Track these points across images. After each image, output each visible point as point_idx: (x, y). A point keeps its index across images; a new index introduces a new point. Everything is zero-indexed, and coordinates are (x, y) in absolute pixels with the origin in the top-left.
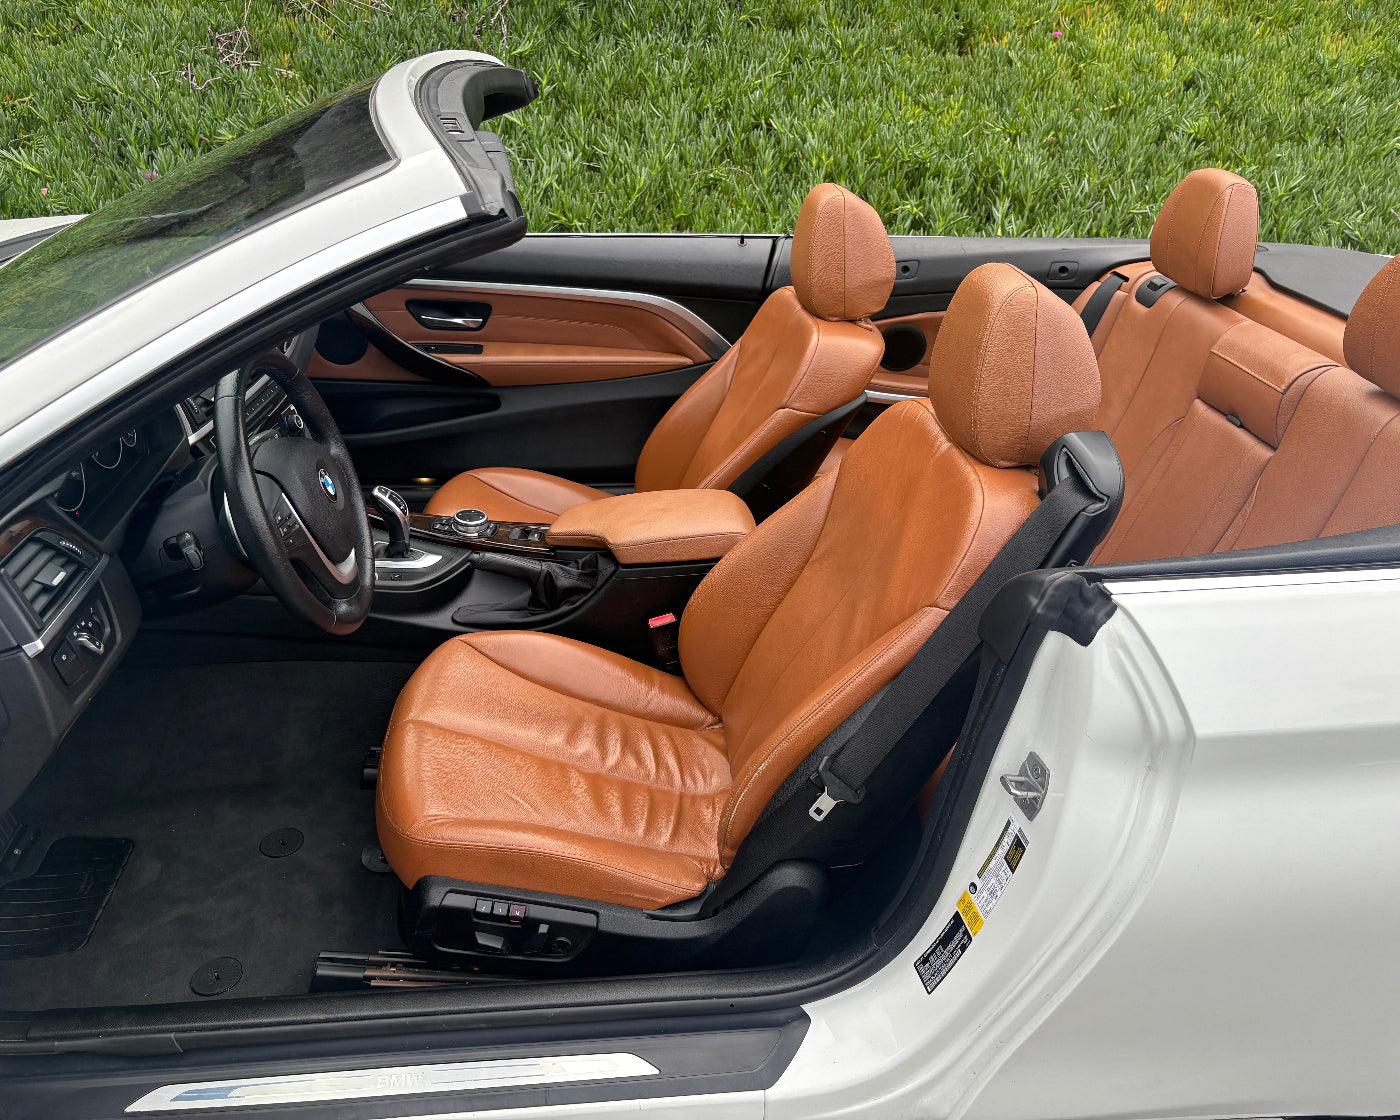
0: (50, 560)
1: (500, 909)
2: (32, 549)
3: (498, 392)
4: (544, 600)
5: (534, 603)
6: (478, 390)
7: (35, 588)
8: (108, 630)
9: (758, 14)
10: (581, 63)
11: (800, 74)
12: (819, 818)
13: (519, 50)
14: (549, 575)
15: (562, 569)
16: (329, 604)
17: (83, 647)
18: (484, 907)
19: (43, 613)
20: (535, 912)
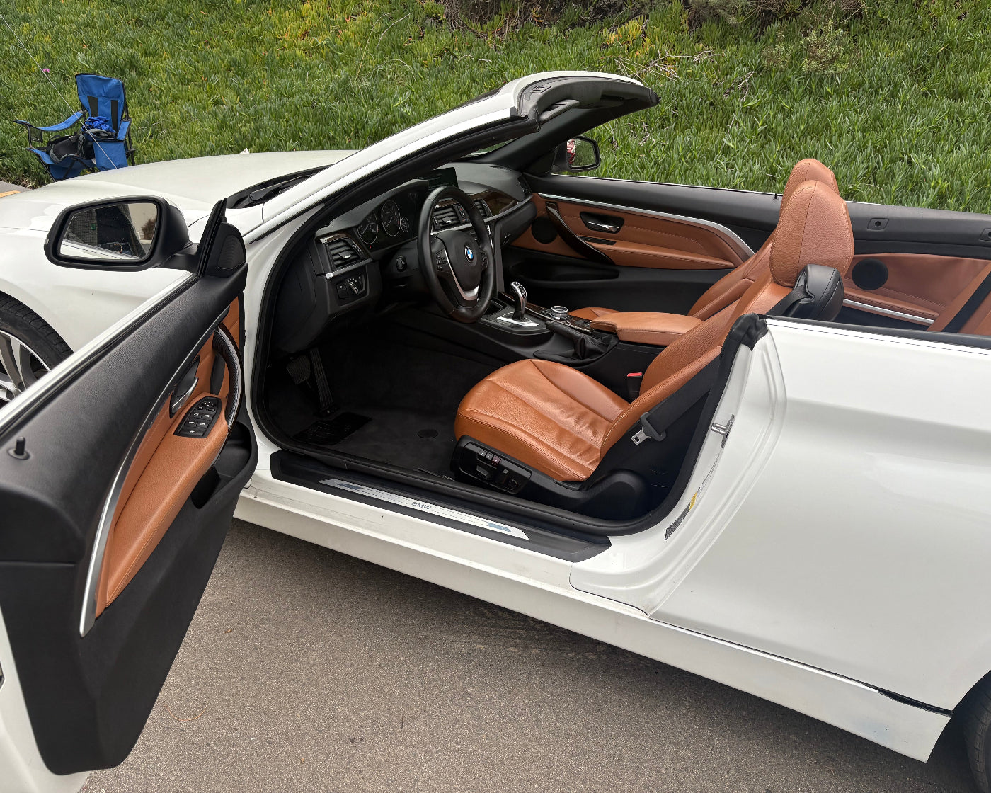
0: (348, 250)
1: (489, 457)
2: (342, 244)
3: (619, 269)
4: (579, 354)
5: (575, 355)
6: (607, 265)
7: (338, 257)
8: (364, 288)
9: (935, 87)
10: (788, 113)
11: (949, 126)
12: (637, 443)
13: (750, 104)
14: (583, 339)
15: (592, 339)
16: (457, 307)
17: (350, 287)
18: (483, 453)
19: (337, 266)
20: (504, 463)
